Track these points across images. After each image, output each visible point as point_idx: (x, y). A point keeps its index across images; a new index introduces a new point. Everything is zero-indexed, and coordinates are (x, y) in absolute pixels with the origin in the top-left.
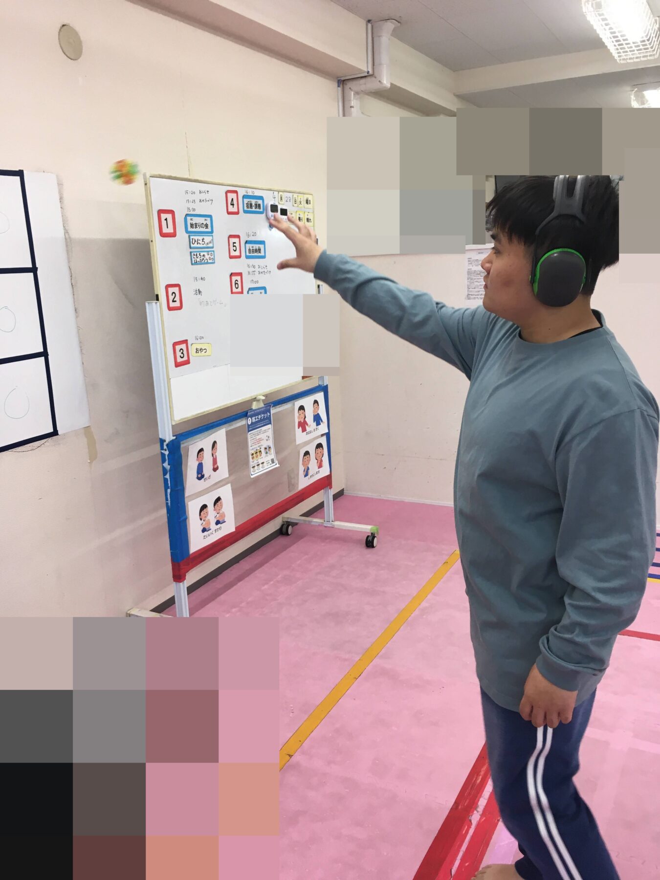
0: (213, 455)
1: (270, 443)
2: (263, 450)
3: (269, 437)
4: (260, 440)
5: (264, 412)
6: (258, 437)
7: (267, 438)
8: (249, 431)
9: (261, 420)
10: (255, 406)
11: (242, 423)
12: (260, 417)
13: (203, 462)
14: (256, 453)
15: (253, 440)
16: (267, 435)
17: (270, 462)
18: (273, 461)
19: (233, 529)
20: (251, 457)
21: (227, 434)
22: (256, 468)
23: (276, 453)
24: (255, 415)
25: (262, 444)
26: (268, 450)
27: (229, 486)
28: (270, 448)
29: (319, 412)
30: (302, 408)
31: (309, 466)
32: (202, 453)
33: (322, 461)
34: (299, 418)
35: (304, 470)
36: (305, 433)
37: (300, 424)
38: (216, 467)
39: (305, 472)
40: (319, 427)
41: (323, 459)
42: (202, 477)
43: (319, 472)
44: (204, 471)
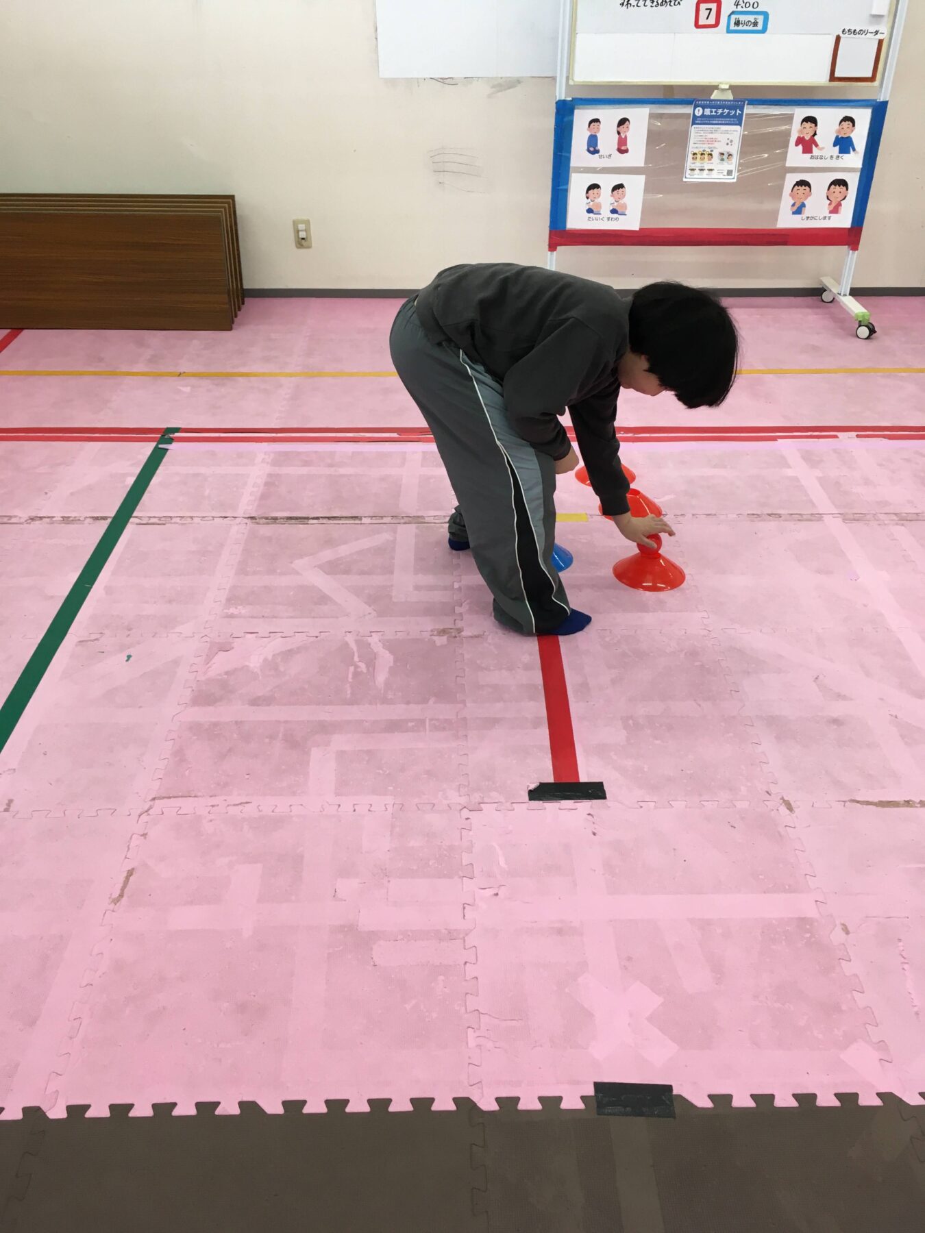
0: (619, 133)
1: (735, 149)
2: (716, 154)
3: (731, 141)
4: (716, 140)
5: (730, 108)
6: (714, 136)
7: (729, 142)
8: (693, 123)
9: (721, 116)
10: (715, 95)
11: (688, 110)
12: (720, 111)
13: (599, 135)
14: (702, 154)
15: (698, 136)
16: (729, 137)
17: (725, 173)
18: (730, 173)
19: (636, 227)
20: (690, 156)
21: (652, 116)
22: (697, 172)
23: (740, 165)
24: (712, 107)
25: (716, 144)
26: (725, 157)
27: (641, 179)
28: (730, 155)
29: (852, 135)
30: (811, 120)
31: (806, 202)
32: (596, 124)
33: (839, 205)
34: (800, 131)
35: (793, 205)
36: (808, 156)
37: (800, 141)
38: (623, 148)
39: (795, 208)
40: (845, 156)
41: (842, 202)
42: (596, 152)
43: (830, 218)
44: (600, 146)
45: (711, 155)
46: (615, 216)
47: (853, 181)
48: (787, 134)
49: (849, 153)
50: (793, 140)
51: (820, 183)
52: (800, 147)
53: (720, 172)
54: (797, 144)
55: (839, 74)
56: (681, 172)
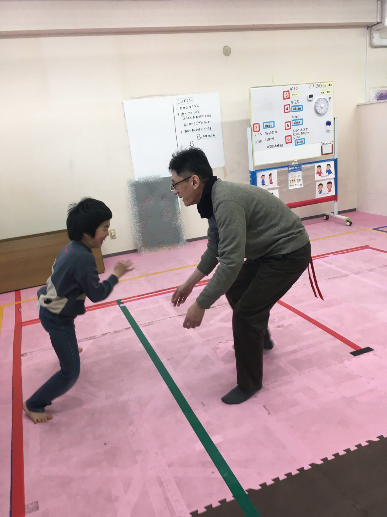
0: (270, 178)
1: (301, 178)
2: (296, 180)
4: (295, 176)
5: (298, 166)
6: (295, 175)
8: (289, 172)
9: (296, 169)
10: (293, 164)
11: (287, 169)
12: (295, 168)
13: (264, 179)
14: (292, 181)
15: (291, 176)
16: (299, 175)
17: (300, 185)
18: (301, 185)
20: (289, 182)
21: (278, 172)
22: (292, 186)
23: (303, 182)
24: (293, 167)
25: (296, 177)
26: (299, 180)
27: (278, 190)
28: (300, 180)
29: (330, 169)
30: (319, 166)
31: (322, 190)
32: (264, 176)
34: (317, 170)
35: (319, 191)
36: (320, 176)
37: (318, 173)
38: (271, 182)
39: (320, 192)
40: (330, 175)
41: (331, 188)
42: (264, 184)
43: (329, 193)
44: (265, 183)
47: (333, 181)
51: (325, 183)
52: (318, 174)
53: (298, 185)
54: (317, 174)
55: (323, 153)
56: (288, 187)
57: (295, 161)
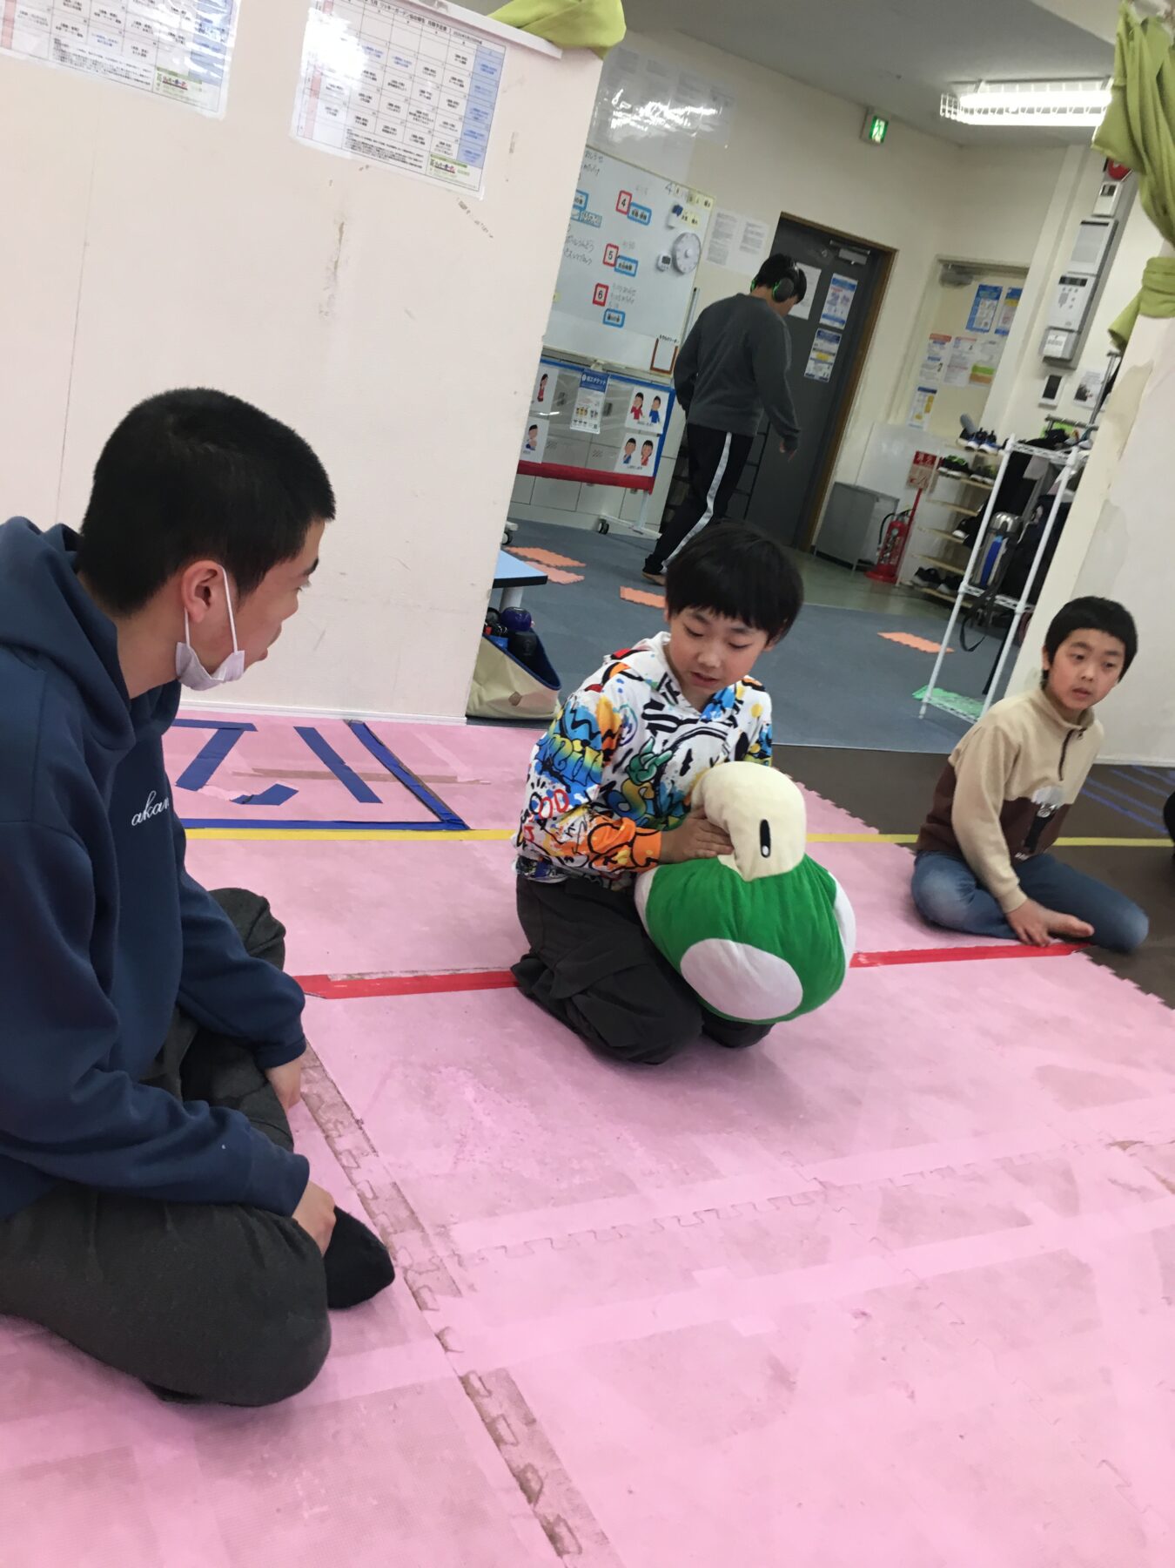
0: (541, 385)
1: (599, 409)
2: (589, 410)
4: (589, 401)
5: (600, 378)
6: (589, 397)
7: (597, 403)
8: (581, 387)
9: (595, 383)
10: (593, 367)
11: (578, 375)
12: (595, 380)
14: (582, 410)
15: (583, 397)
16: (596, 399)
17: (593, 426)
18: (595, 427)
19: (539, 461)
20: (575, 410)
21: (558, 377)
22: (578, 423)
23: (602, 422)
24: (591, 376)
25: (590, 404)
26: (594, 414)
27: (547, 424)
28: (596, 413)
29: (658, 410)
30: (641, 396)
31: (631, 455)
33: (647, 460)
34: (635, 402)
35: (625, 456)
36: (636, 421)
37: (634, 410)
38: (540, 399)
39: (625, 459)
40: (654, 424)
41: (649, 457)
43: (641, 468)
45: (586, 411)
46: (528, 450)
47: (656, 442)
48: (627, 402)
49: (655, 422)
50: (630, 409)
51: (640, 441)
52: (632, 414)
53: (590, 425)
54: (632, 411)
55: (655, 366)
56: (569, 423)
57: (598, 361)
